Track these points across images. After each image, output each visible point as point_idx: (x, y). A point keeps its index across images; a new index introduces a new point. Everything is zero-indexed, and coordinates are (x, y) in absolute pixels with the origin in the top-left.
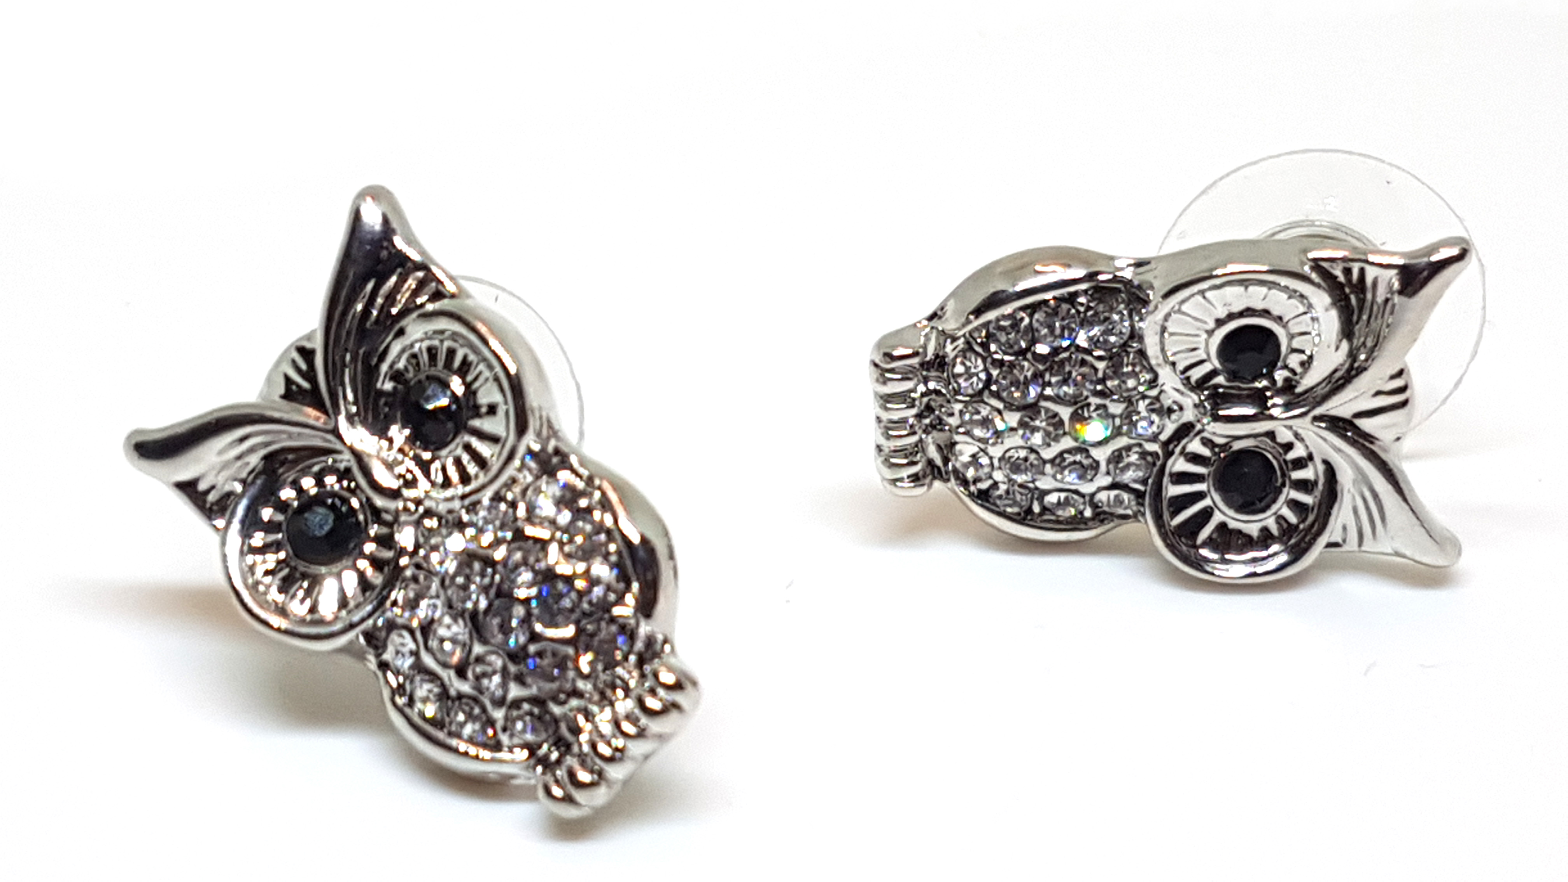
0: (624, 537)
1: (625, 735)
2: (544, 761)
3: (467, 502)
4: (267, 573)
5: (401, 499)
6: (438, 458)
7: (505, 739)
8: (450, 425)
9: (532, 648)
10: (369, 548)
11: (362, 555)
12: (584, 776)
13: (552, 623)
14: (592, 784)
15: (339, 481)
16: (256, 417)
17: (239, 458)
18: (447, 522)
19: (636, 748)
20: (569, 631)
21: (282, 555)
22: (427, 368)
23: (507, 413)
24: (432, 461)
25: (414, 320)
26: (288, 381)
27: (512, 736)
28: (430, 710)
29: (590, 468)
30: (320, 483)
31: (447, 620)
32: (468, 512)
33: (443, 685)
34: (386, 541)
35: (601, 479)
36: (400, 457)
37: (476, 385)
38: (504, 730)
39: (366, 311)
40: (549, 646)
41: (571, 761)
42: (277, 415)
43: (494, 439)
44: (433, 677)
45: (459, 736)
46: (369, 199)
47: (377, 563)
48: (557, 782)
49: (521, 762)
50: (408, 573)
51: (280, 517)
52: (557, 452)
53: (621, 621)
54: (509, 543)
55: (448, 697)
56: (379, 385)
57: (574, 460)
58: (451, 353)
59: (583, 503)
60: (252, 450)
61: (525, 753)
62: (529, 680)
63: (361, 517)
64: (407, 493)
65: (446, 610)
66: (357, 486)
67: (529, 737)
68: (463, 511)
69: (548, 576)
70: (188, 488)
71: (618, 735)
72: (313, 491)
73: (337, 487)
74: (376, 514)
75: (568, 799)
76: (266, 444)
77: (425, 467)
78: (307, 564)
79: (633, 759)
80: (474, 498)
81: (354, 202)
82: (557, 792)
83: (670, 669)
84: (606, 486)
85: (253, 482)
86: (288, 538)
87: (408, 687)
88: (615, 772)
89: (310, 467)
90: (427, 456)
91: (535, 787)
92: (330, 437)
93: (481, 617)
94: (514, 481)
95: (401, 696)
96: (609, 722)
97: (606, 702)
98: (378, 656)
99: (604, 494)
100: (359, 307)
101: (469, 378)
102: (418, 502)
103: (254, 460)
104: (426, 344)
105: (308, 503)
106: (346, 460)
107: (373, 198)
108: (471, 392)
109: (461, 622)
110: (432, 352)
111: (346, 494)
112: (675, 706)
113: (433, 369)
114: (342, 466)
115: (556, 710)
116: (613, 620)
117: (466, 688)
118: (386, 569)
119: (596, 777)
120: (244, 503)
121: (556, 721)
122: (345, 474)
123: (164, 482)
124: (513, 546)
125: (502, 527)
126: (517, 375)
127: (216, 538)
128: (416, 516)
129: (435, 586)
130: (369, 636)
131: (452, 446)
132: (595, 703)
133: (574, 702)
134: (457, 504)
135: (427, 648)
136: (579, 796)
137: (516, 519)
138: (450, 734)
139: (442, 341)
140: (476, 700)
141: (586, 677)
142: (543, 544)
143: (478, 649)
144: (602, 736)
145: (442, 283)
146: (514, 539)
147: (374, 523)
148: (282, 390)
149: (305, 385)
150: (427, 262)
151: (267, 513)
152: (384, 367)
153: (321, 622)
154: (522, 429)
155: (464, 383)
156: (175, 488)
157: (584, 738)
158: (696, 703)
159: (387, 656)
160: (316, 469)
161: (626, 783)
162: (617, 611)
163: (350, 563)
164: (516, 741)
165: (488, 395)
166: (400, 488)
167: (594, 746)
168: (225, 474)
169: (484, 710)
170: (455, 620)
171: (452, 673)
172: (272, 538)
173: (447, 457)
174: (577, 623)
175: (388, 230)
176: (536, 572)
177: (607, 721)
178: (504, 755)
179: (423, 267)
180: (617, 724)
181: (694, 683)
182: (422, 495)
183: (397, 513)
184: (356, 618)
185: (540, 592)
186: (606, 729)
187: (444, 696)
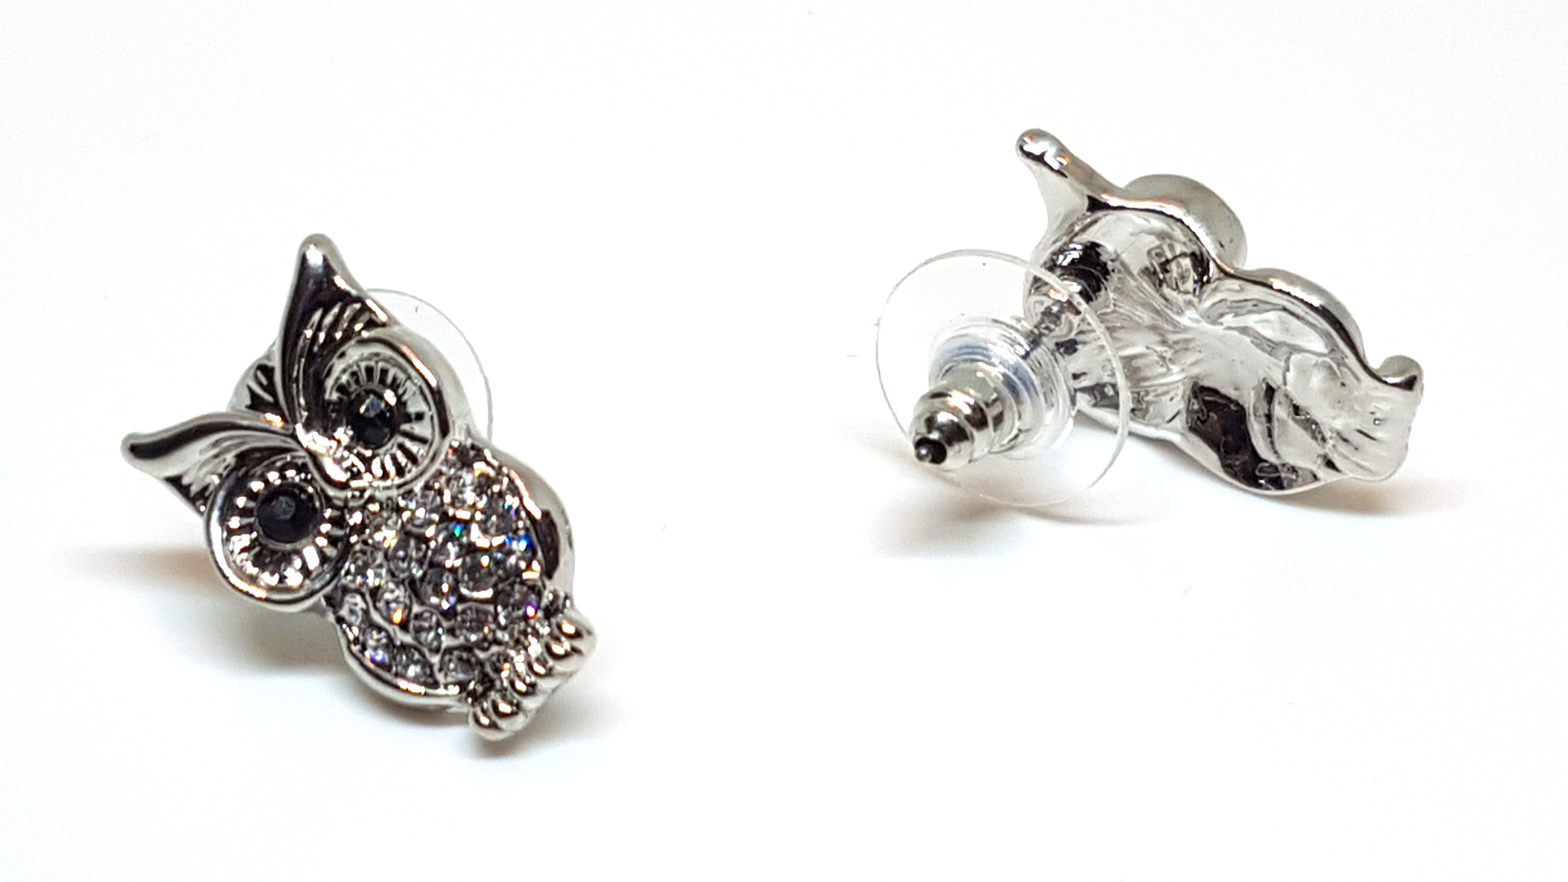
0: (529, 514)
1: (537, 674)
2: (472, 694)
3: (402, 491)
4: (243, 550)
5: (349, 490)
6: (378, 455)
7: (440, 677)
8: (387, 430)
9: (460, 608)
10: (325, 528)
11: (320, 534)
12: (505, 708)
13: (476, 589)
14: (513, 714)
15: (298, 473)
16: (229, 425)
17: (216, 456)
18: (388, 505)
19: (544, 685)
20: (488, 593)
21: (254, 535)
22: (365, 383)
23: (432, 418)
24: (374, 456)
25: (353, 346)
26: (253, 395)
27: (446, 675)
28: (380, 656)
29: (499, 459)
30: (283, 477)
31: (391, 586)
32: (404, 498)
33: (389, 636)
34: (338, 522)
35: (509, 468)
36: (346, 454)
37: (405, 398)
38: (440, 670)
39: (315, 337)
40: (473, 605)
41: (493, 695)
42: (245, 423)
43: (422, 441)
44: (380, 629)
45: (404, 677)
46: (312, 247)
47: (333, 541)
48: (484, 712)
49: (455, 696)
50: (358, 547)
51: (252, 504)
52: (473, 447)
53: (530, 583)
54: (438, 524)
55: (394, 646)
56: (327, 397)
57: (487, 453)
58: (384, 372)
59: (496, 488)
60: (227, 450)
61: (457, 689)
62: (458, 632)
63: (317, 504)
64: (354, 484)
65: (389, 578)
66: (313, 478)
67: (461, 676)
68: (400, 499)
69: (471, 550)
70: (175, 482)
71: (530, 673)
72: (278, 482)
73: (297, 479)
74: (329, 501)
75: (493, 726)
76: (237, 446)
77: (367, 461)
78: (275, 543)
79: (544, 692)
80: (407, 488)
81: (300, 250)
82: (485, 721)
83: (571, 621)
84: (513, 474)
85: (228, 476)
86: (260, 522)
87: (361, 638)
88: (530, 704)
89: (273, 463)
90: (368, 453)
91: (467, 715)
92: (289, 440)
93: (418, 584)
94: (440, 473)
95: (355, 644)
96: (524, 662)
97: (520, 647)
98: (335, 613)
99: (511, 481)
100: (309, 333)
101: (400, 391)
102: (362, 491)
103: (230, 458)
104: (363, 365)
105: (273, 493)
106: (302, 457)
107: (315, 245)
108: (401, 403)
109: (402, 588)
110: (369, 371)
111: (303, 484)
112: (575, 650)
113: (370, 383)
114: (300, 462)
115: (482, 655)
116: (523, 583)
117: (408, 639)
118: (340, 545)
119: (515, 708)
120: (222, 494)
121: (481, 664)
122: (301, 468)
123: (155, 477)
124: (441, 526)
125: (432, 511)
126: (438, 386)
127: (200, 521)
128: (362, 502)
129: (380, 558)
130: (328, 598)
131: (389, 446)
132: (512, 648)
133: (495, 649)
134: (394, 493)
135: (376, 608)
136: (503, 723)
137: (442, 503)
138: (397, 675)
139: (377, 362)
140: (416, 649)
141: (504, 628)
142: (466, 524)
143: (416, 609)
144: (519, 676)
145: (374, 313)
146: (441, 521)
147: (328, 508)
148: (248, 402)
149: (268, 397)
150: (362, 295)
151: (241, 502)
152: (330, 383)
153: (289, 590)
154: (445, 431)
155: (396, 395)
156: (165, 482)
157: (504, 674)
158: (593, 646)
159: (344, 612)
160: (279, 464)
161: (538, 711)
162: (526, 575)
163: (310, 540)
164: (450, 679)
165: (415, 405)
166: (348, 480)
167: (512, 684)
168: (205, 470)
169: (423, 656)
170: (398, 587)
171: (397, 628)
172: (246, 521)
173: (385, 454)
174: (495, 586)
175: (328, 269)
176: (461, 546)
177: (522, 662)
178: (441, 691)
179: (359, 300)
180: (530, 666)
181: (590, 633)
182: (367, 485)
183: (346, 500)
184: (317, 586)
185: (464, 563)
186: (521, 668)
187: (390, 645)
